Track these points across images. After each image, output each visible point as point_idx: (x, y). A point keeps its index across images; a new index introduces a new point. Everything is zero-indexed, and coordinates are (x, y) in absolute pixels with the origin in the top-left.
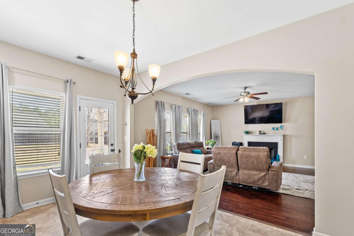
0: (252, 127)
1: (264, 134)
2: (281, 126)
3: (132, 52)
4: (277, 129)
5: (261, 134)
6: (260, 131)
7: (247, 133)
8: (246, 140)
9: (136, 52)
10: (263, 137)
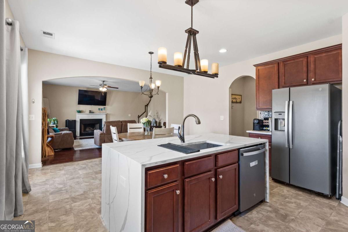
0: (83, 107)
1: (93, 113)
2: (104, 108)
3: (150, 77)
4: (102, 110)
5: (91, 113)
6: (90, 111)
7: (80, 112)
8: (78, 117)
9: (152, 77)
10: (92, 115)
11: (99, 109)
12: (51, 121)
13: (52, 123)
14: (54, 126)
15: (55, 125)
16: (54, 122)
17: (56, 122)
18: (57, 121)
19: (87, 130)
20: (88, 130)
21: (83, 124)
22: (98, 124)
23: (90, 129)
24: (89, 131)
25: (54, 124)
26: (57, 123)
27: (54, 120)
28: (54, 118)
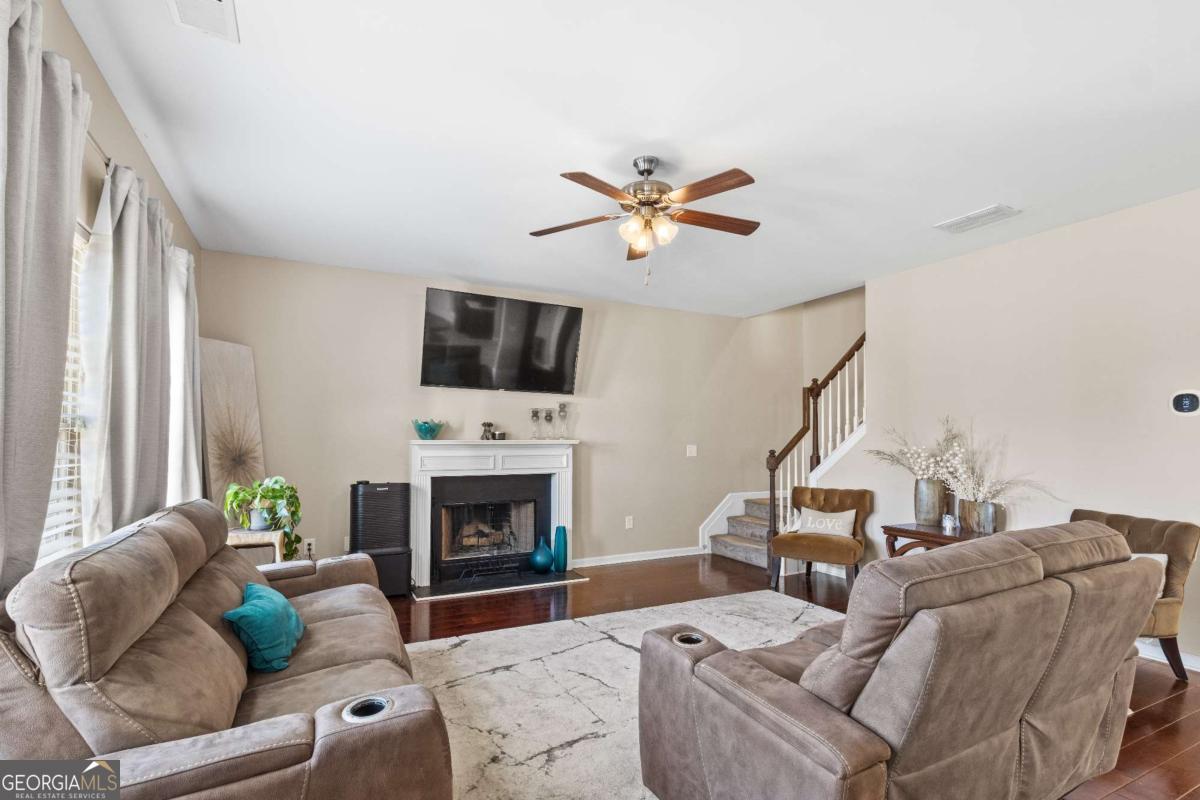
1: (503, 436)
2: (563, 407)
4: (549, 417)
5: (494, 437)
6: (486, 425)
7: (433, 431)
8: (423, 468)
10: (499, 453)
11: (535, 414)
12: (246, 506)
13: (256, 521)
14: (271, 545)
15: (275, 537)
16: (272, 510)
17: (283, 512)
18: (294, 502)
19: (467, 542)
20: (473, 541)
21: (447, 507)
22: (531, 507)
23: (481, 534)
24: (477, 547)
25: (274, 524)
26: (293, 514)
27: (275, 495)
28: (268, 483)
